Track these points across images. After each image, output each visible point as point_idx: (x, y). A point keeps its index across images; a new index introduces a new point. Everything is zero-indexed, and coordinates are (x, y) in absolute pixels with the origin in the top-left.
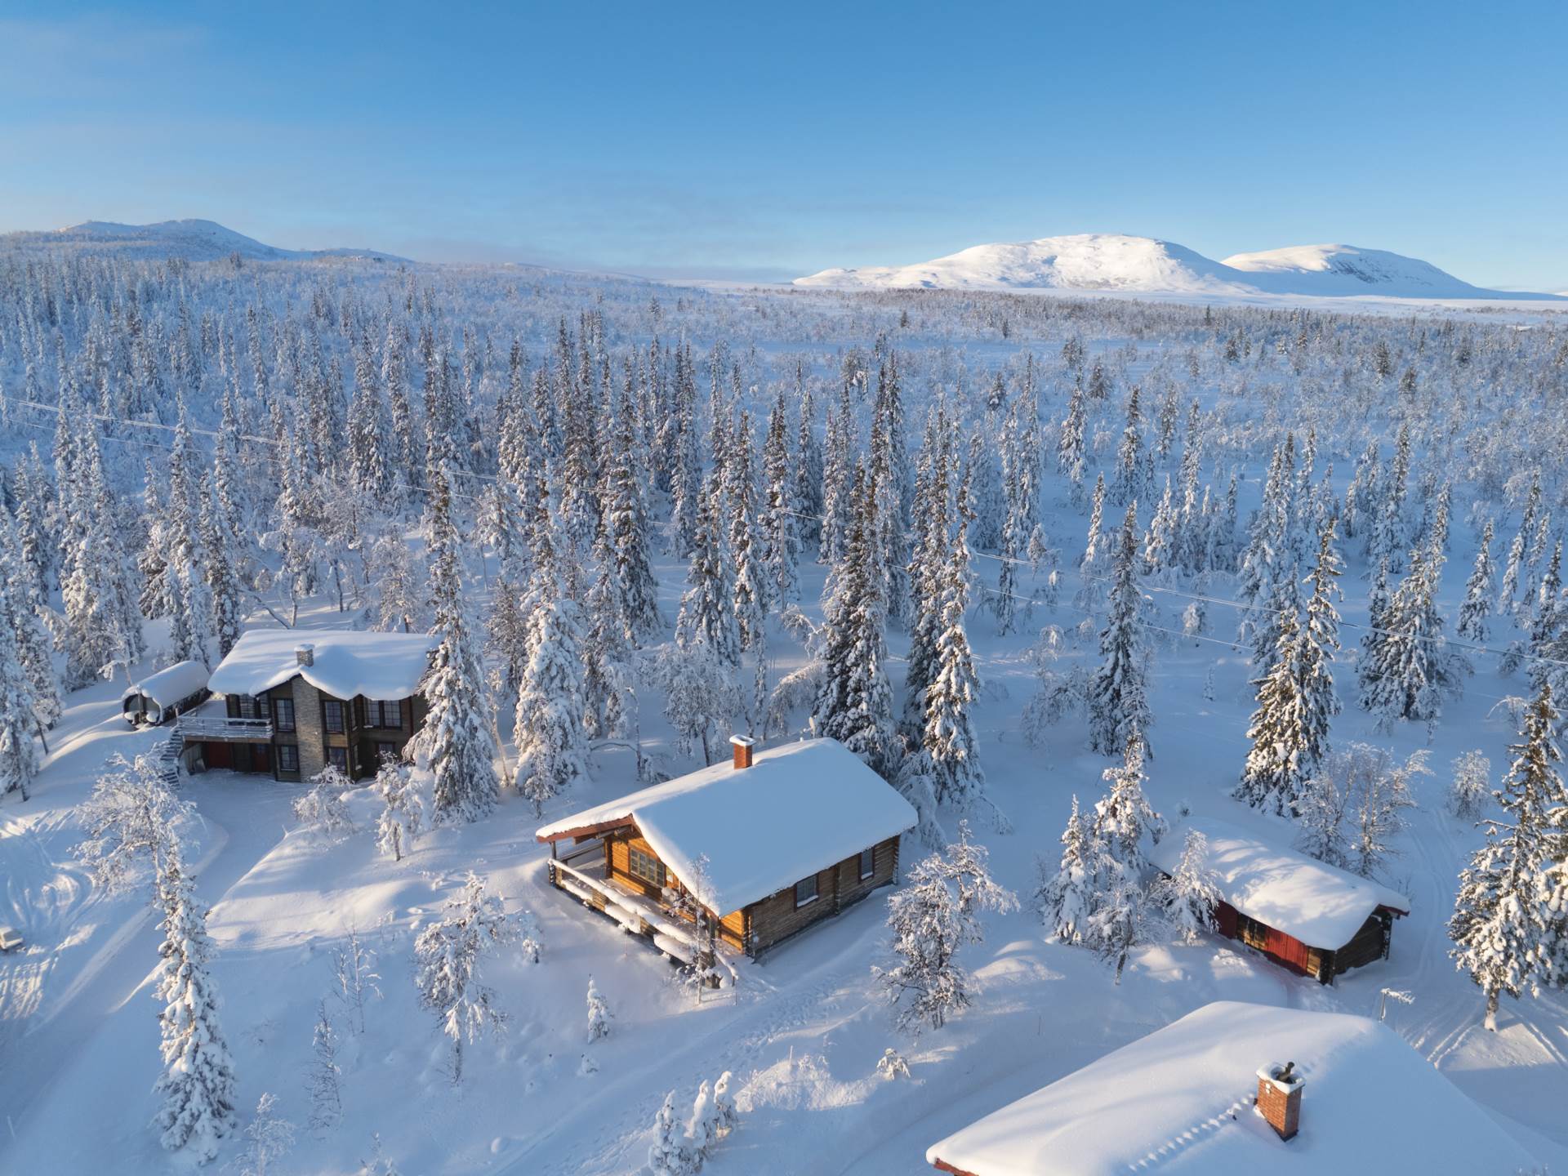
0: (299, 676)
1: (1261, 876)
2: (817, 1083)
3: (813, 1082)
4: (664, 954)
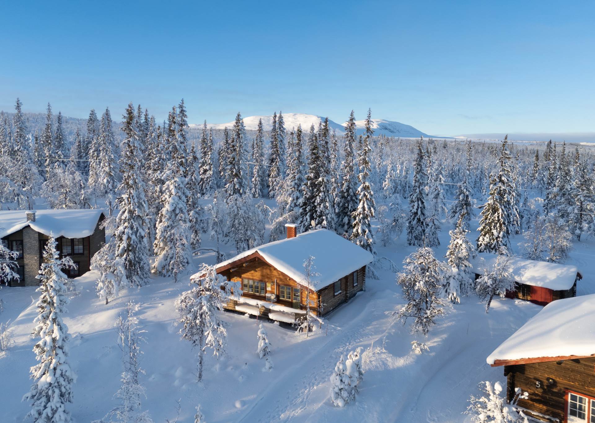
0: (29, 226)
1: (524, 267)
2: (388, 359)
3: (386, 359)
4: (276, 322)
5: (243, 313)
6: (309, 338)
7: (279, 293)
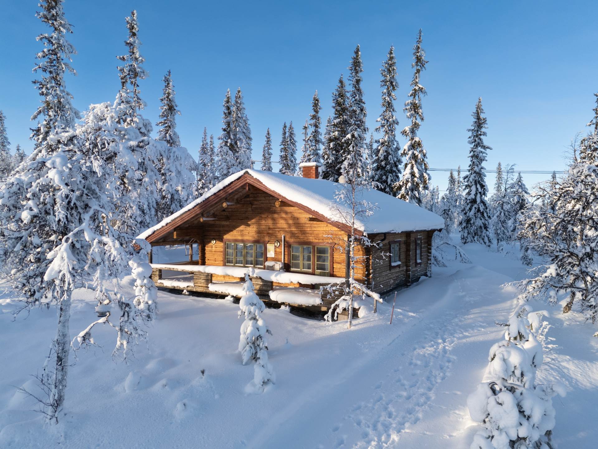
4: (283, 307)
5: (223, 296)
6: (353, 328)
7: (289, 260)
